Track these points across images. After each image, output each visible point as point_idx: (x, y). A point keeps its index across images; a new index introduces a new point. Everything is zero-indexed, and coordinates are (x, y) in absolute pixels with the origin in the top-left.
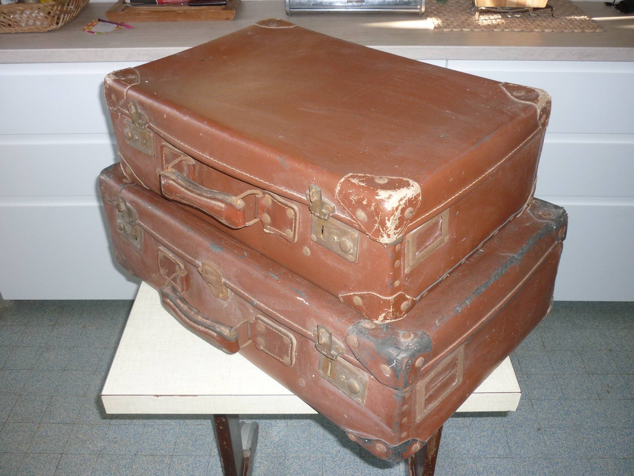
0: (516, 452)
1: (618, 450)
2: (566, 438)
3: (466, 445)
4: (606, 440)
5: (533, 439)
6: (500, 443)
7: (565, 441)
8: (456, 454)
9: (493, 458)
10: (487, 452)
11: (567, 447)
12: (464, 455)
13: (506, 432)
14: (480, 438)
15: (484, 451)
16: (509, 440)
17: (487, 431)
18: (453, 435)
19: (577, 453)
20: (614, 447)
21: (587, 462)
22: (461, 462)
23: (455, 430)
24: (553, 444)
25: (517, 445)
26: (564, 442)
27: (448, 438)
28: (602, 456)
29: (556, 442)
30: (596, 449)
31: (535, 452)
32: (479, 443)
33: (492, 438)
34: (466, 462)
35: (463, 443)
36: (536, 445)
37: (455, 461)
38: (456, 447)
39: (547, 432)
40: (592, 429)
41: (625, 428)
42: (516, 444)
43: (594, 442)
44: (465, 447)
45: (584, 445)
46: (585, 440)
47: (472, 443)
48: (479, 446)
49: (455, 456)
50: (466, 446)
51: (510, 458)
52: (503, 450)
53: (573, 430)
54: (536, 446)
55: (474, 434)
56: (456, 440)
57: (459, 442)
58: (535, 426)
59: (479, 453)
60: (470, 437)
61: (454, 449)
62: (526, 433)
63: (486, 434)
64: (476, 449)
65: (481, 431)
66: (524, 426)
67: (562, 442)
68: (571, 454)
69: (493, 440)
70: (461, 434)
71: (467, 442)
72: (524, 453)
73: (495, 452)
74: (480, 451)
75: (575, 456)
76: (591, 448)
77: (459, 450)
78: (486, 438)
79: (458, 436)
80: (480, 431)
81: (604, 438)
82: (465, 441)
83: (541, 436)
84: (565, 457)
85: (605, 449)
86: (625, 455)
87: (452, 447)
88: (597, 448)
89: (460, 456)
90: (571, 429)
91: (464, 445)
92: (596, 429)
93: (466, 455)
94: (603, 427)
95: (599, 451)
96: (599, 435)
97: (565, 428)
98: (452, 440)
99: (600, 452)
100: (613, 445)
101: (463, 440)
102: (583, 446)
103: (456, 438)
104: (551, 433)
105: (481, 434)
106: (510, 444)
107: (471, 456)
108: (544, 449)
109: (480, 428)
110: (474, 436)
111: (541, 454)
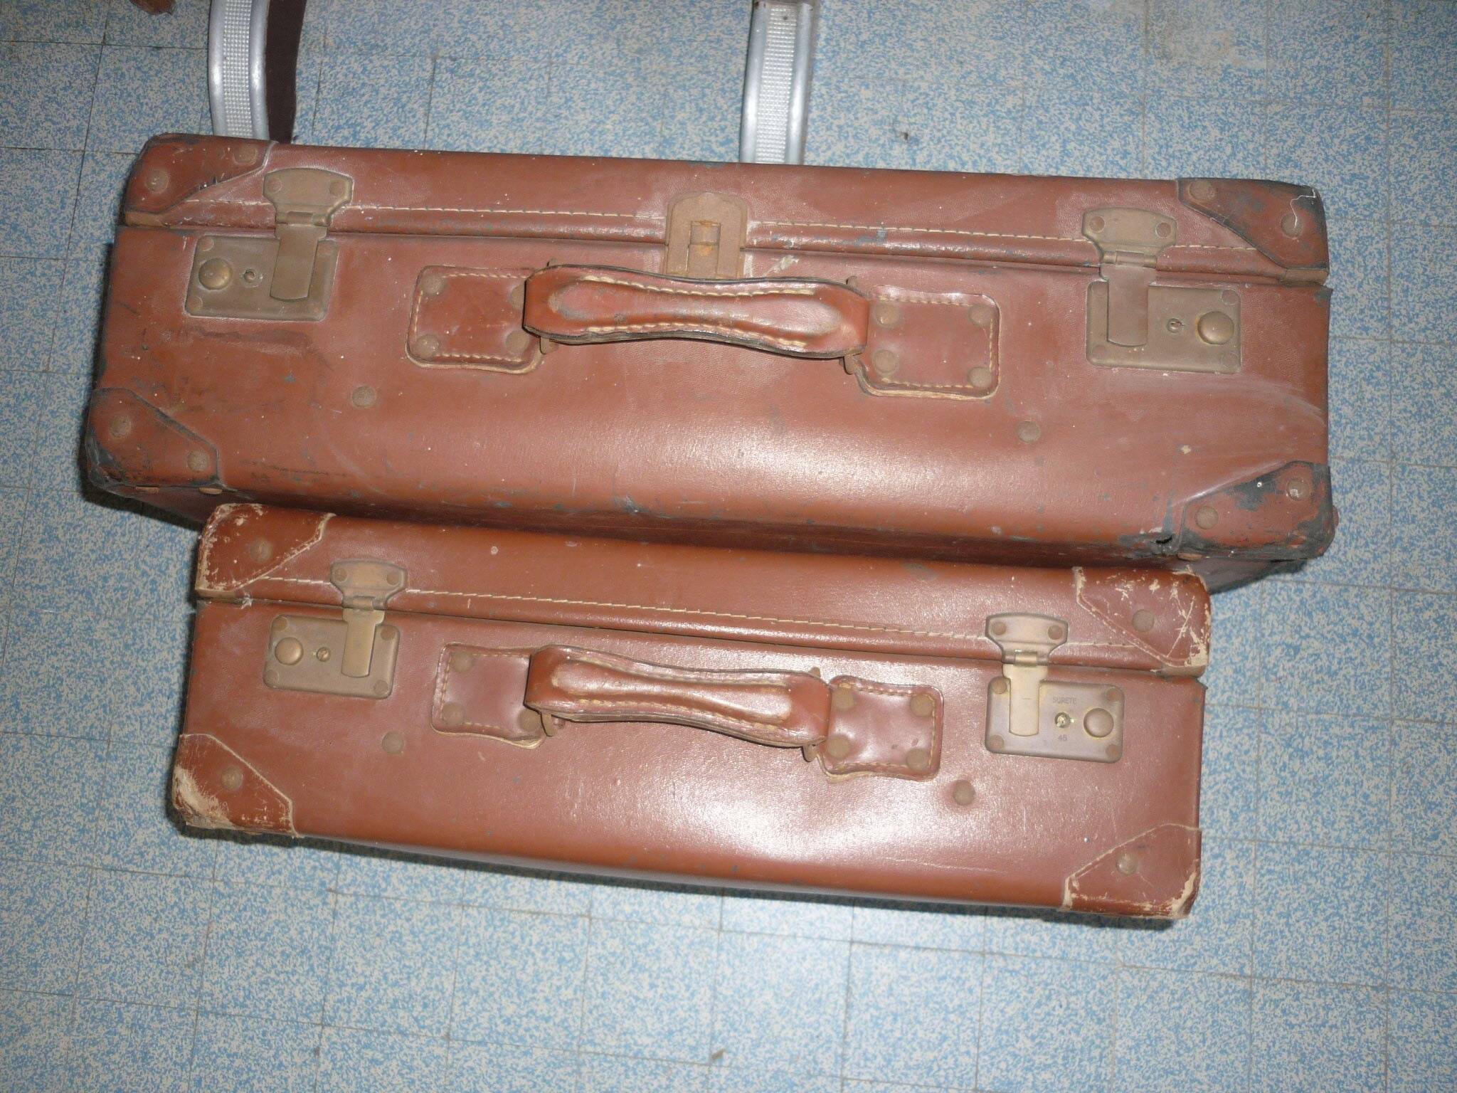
0: (832, 963)
1: (473, 940)
2: (633, 1008)
3: (1002, 1011)
4: (492, 985)
5: (751, 1014)
6: (878, 1008)
7: (637, 999)
8: (1045, 977)
9: (917, 948)
10: (934, 974)
11: (642, 970)
12: (1017, 967)
13: (843, 1055)
14: (945, 1038)
15: (944, 978)
16: (842, 1017)
17: (910, 1068)
18: (1038, 1059)
19: (617, 941)
20: (477, 954)
21: (596, 905)
22: (1034, 939)
23: (1026, 1079)
24: (688, 987)
25: (817, 996)
26: (646, 993)
27: (1061, 1046)
28: (537, 922)
29: (674, 997)
30: (544, 952)
31: (762, 959)
32: (952, 1017)
33: (897, 1034)
34: (1018, 939)
35: (1011, 1019)
36: (751, 990)
37: (1054, 944)
38: (1039, 1005)
39: (691, 1042)
40: (522, 1039)
41: (403, 1033)
42: (819, 1001)
43: (539, 981)
44: (1008, 1003)
45: (580, 974)
46: (567, 994)
47: (977, 1017)
48: (956, 1002)
49: (1051, 967)
50: (1003, 1004)
51: (860, 942)
52: (873, 978)
53: (592, 1043)
54: (749, 985)
55: (960, 1059)
56: (1033, 1038)
57: (1024, 1026)
58: (725, 1072)
59: (961, 970)
60: (978, 1047)
61: (1049, 998)
62: (768, 1046)
63: (917, 1054)
64: (970, 991)
65: (930, 1069)
66: (768, 1076)
67: (651, 994)
68: (640, 942)
69: (899, 1024)
70: (1010, 1059)
71: (995, 1025)
72: (804, 959)
73: (904, 973)
74: (959, 978)
75: (629, 932)
76: (561, 961)
77: (1031, 991)
78: (920, 1034)
79: (1022, 1053)
80: (935, 1068)
81: (496, 996)
82: (999, 1030)
83: (718, 1026)
84: (665, 929)
85: (515, 948)
86: (457, 920)
87: (1054, 1009)
88: (539, 955)
89: (1033, 966)
90: (599, 1050)
91: (1010, 1011)
92: (506, 1040)
93: (1010, 968)
94: (479, 1043)
95: (539, 944)
96: (509, 1012)
97: (618, 1056)
98: (1048, 1035)
99: (535, 939)
100: (478, 964)
101: (1007, 1032)
102: (587, 967)
103: (1029, 1044)
104: (677, 1038)
105: (936, 1053)
106: (842, 1002)
107: (994, 964)
108: (728, 972)
109: (931, 1081)
110: (963, 1049)
111: (743, 949)
